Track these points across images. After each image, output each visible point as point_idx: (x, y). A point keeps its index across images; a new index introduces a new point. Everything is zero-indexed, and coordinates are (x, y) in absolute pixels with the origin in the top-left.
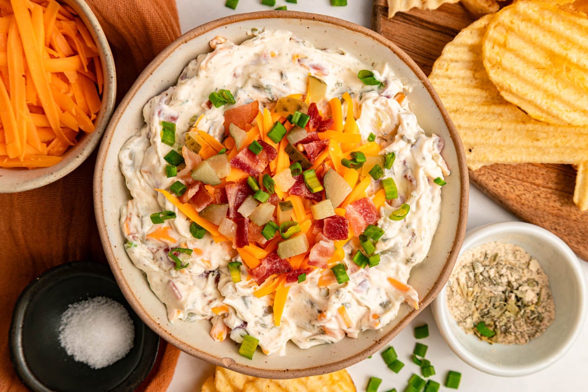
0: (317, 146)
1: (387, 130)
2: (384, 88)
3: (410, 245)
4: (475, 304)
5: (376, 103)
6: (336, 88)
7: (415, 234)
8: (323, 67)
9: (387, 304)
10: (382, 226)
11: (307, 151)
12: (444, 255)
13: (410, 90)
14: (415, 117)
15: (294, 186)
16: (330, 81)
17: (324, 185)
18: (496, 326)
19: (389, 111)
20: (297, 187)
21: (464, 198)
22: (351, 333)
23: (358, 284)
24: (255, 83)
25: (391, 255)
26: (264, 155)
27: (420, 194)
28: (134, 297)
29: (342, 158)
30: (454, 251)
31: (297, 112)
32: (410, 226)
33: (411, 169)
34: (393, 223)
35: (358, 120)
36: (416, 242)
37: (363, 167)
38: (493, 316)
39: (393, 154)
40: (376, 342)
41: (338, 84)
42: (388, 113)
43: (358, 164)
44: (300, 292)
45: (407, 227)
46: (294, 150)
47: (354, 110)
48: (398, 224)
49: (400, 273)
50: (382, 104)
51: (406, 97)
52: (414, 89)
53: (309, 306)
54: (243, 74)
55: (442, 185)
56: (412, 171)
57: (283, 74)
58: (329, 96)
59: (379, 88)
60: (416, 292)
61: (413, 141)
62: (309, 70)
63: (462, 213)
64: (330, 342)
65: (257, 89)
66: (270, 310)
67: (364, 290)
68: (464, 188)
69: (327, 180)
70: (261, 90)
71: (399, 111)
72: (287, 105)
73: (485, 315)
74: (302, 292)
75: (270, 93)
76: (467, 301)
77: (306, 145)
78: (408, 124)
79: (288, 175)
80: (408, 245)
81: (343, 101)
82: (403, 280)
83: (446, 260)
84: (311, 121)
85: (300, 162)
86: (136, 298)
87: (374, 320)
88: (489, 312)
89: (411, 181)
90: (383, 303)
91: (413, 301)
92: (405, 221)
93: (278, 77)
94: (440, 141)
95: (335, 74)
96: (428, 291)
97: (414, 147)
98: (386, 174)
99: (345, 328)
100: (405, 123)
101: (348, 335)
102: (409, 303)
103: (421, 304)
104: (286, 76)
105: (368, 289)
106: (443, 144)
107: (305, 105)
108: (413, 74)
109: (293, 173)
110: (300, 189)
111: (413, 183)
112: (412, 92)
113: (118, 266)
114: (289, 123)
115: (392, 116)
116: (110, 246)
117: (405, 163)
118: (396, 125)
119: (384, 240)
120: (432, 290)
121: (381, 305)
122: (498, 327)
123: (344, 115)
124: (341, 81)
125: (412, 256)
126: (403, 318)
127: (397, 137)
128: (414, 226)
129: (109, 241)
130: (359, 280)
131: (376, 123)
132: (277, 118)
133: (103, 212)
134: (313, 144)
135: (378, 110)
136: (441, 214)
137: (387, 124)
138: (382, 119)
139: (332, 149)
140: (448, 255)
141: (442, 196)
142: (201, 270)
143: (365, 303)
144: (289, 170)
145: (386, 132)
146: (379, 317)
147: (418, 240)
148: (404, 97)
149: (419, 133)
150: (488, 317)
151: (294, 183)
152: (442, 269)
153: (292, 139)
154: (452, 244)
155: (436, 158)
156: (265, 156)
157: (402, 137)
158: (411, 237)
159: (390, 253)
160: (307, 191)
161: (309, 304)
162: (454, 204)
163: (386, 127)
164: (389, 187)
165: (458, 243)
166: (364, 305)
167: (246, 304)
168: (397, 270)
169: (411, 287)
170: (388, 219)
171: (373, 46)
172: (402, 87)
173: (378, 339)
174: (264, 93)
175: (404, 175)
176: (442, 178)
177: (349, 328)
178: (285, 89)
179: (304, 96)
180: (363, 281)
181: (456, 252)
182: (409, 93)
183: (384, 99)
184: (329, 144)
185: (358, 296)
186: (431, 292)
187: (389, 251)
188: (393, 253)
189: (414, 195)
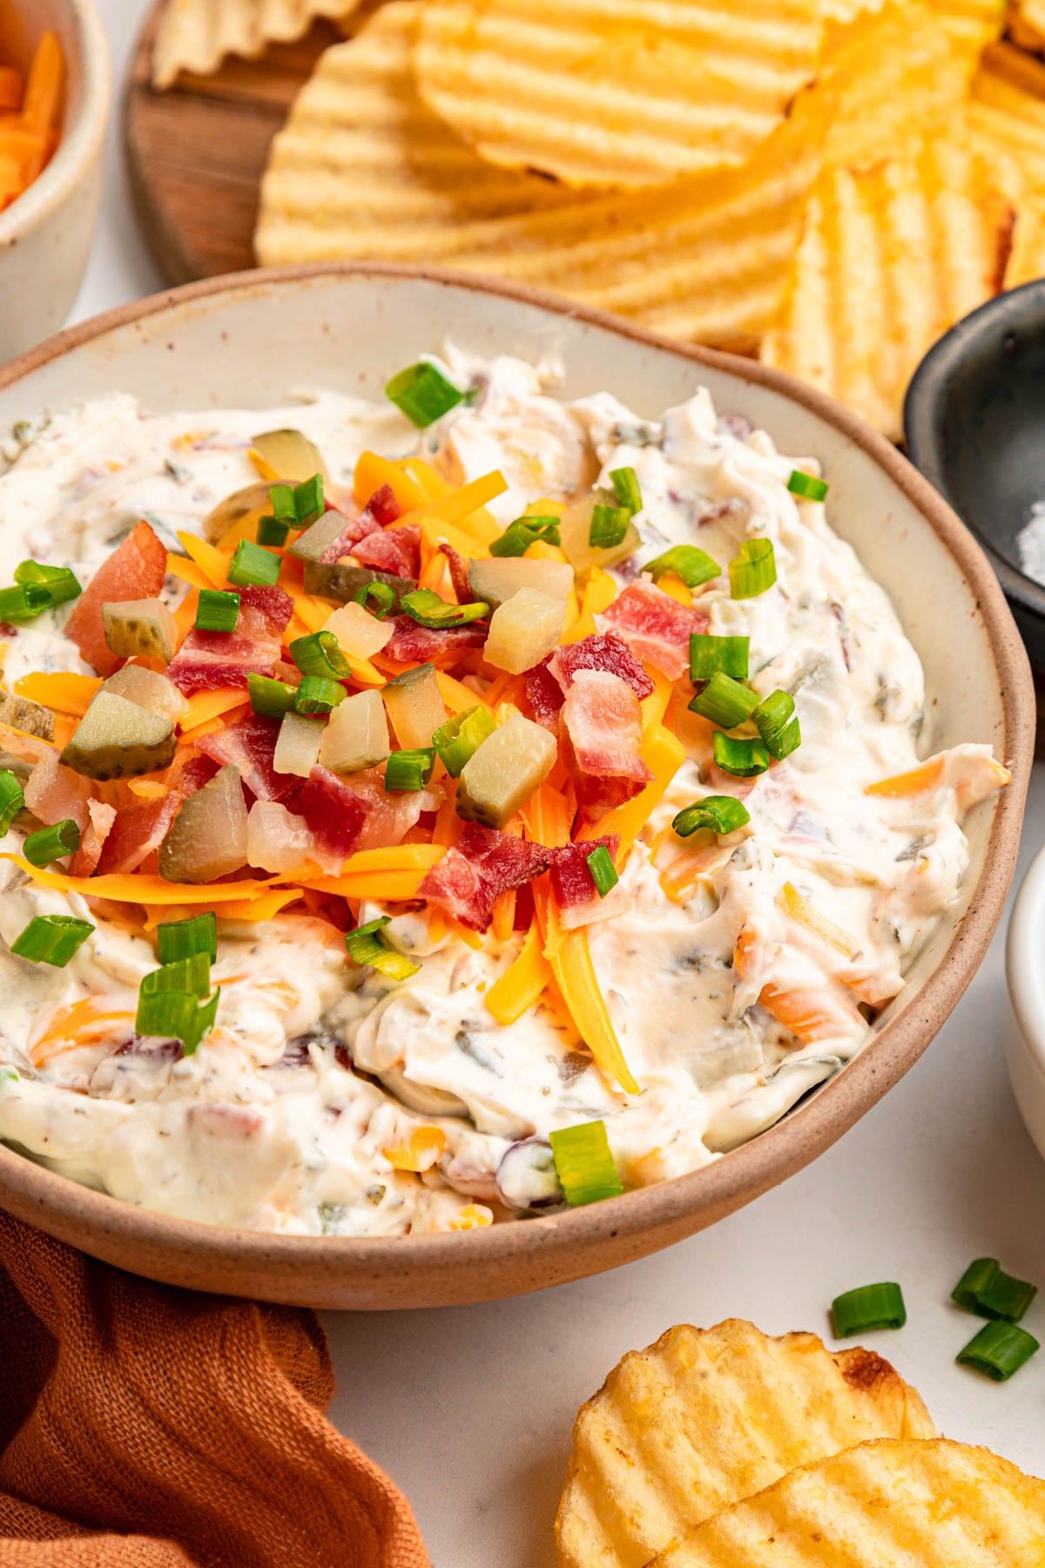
1: (567, 471)
2: (480, 394)
3: (853, 663)
7: (840, 609)
9: (916, 846)
10: (731, 631)
12: (970, 625)
19: (537, 419)
22: (874, 978)
23: (786, 826)
25: (814, 687)
26: (255, 618)
27: (772, 514)
30: (983, 593)
32: (809, 598)
33: (700, 494)
34: (754, 608)
36: (861, 642)
42: (536, 425)
44: (631, 953)
45: (804, 607)
49: (885, 754)
50: (504, 414)
52: (567, 358)
53: (688, 975)
54: (56, 539)
55: (820, 497)
56: (709, 495)
57: (174, 469)
59: (468, 405)
61: (654, 430)
66: (579, 1058)
67: (818, 838)
74: (635, 945)
80: (848, 665)
82: (903, 761)
83: (984, 631)
89: (724, 513)
90: (903, 853)
91: (976, 763)
94: (732, 424)
96: (1000, 730)
97: (668, 446)
99: (842, 964)
100: (599, 415)
102: (974, 789)
103: (1010, 763)
104: (185, 471)
105: (828, 833)
106: (743, 422)
111: (732, 509)
115: (553, 428)
117: (674, 498)
119: (765, 666)
120: (1007, 715)
125: (881, 683)
127: (602, 454)
128: (821, 593)
130: (781, 815)
131: (522, 471)
134: (379, 536)
137: (555, 456)
138: (530, 450)
140: (978, 619)
142: (275, 1046)
151: (392, 629)
152: (991, 654)
154: (966, 591)
156: (259, 620)
157: (616, 438)
158: (833, 620)
159: (808, 681)
161: (682, 972)
163: (556, 464)
167: (484, 1065)
168: (872, 750)
169: (944, 753)
170: (732, 605)
172: (530, 371)
175: (695, 521)
177: (855, 957)
178: (203, 507)
180: (796, 817)
185: (810, 854)
186: (1010, 720)
187: (800, 679)
188: (821, 679)
189: (758, 525)
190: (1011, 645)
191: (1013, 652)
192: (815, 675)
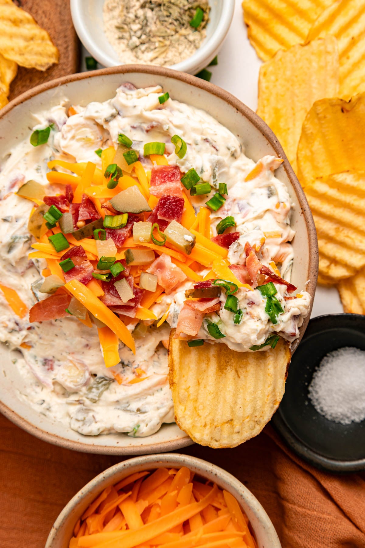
0: (85, 207)
1: (97, 135)
2: (55, 125)
3: (218, 148)
4: (172, 36)
5: (65, 137)
6: (41, 172)
7: (206, 139)
8: (14, 178)
9: (270, 191)
10: (187, 168)
11: (85, 218)
12: (238, 117)
13: (67, 100)
14: (93, 103)
15: (115, 240)
16: (31, 175)
17: (123, 212)
18: (189, 9)
19: (78, 126)
20: (117, 237)
21: (187, 80)
22: (288, 236)
23: (240, 212)
24: (6, 249)
25: (219, 169)
26: (77, 260)
27: (168, 121)
28: (173, 441)
29: (107, 187)
30: (237, 105)
31: (45, 216)
32: (196, 141)
33: (141, 123)
34: (187, 157)
35: (77, 160)
36: (215, 140)
37: (122, 168)
38: (180, 13)
39: (121, 135)
40: (302, 213)
41: (37, 170)
42: (80, 128)
43: (117, 173)
45: (197, 144)
46: (80, 231)
47: (66, 161)
48: (190, 153)
49: (243, 168)
50: (69, 131)
51: (73, 106)
52: (66, 95)
55: (168, 97)
56: (144, 123)
57: (5, 219)
58: (45, 182)
59: (53, 129)
60: (266, 157)
61: (114, 111)
62: (12, 193)
63: (202, 86)
64: (292, 261)
65: (12, 249)
67: (248, 208)
68: (177, 76)
69: (120, 208)
70: (14, 246)
71: (82, 116)
72: (36, 224)
73: (180, 23)
75: (20, 238)
76: (171, 45)
77: (80, 218)
78: (97, 112)
79: (102, 244)
80: (217, 150)
81: (54, 169)
82: (251, 166)
83: (244, 117)
84: (60, 206)
85: (94, 229)
86: (175, 440)
87: (280, 207)
88: (176, 20)
89: (152, 127)
90: (268, 194)
91: (273, 162)
92: (190, 144)
93: (7, 225)
94: (125, 87)
95: (27, 169)
96: (269, 145)
97: (121, 113)
98: (138, 150)
100: (95, 115)
101: (290, 241)
102: (275, 167)
103: (280, 156)
104: (8, 217)
105: (248, 204)
106: (129, 84)
107: (43, 206)
108: (50, 92)
109: (102, 239)
110: (120, 235)
111: (154, 125)
112: (69, 98)
113: (137, 447)
114: (55, 228)
115: (84, 126)
116: (115, 447)
117: (133, 127)
118: (94, 124)
119: (202, 171)
120: (269, 141)
121: (269, 197)
122: (190, 6)
123: (69, 172)
124: (35, 166)
125: (229, 149)
126: (288, 179)
127: (105, 127)
128: (199, 138)
129: (110, 447)
130: (236, 209)
131: (86, 144)
132: (46, 238)
133: (78, 443)
134: (81, 210)
135: (73, 138)
136: (199, 108)
137: (90, 133)
138: (84, 137)
139: (94, 194)
140: (239, 114)
141: (181, 102)
143: (260, 211)
144: (98, 241)
145: (98, 136)
146: (279, 202)
147: (215, 138)
148: (73, 109)
149: (109, 104)
150: (182, 19)
151: (112, 240)
152: (251, 124)
153: (69, 229)
154: (230, 106)
155: (140, 95)
157: (107, 121)
158: (208, 144)
159: (216, 169)
160: (124, 229)
162: (192, 92)
163: (93, 135)
164: (151, 149)
165: (230, 100)
166: (262, 213)
168: (239, 169)
169: (260, 160)
170: (182, 160)
171: (9, 121)
172: (60, 106)
173: (301, 211)
174: (18, 244)
175: (145, 132)
176: (161, 95)
177: (282, 236)
178: (21, 222)
179: (35, 206)
180: (238, 206)
181: (238, 104)
182: (69, 102)
183: (64, 128)
184: (87, 196)
185: (251, 216)
186: (271, 142)
187: (214, 170)
188: (219, 166)
189: (167, 128)
190: (256, 119)
191: (258, 121)
192: (217, 166)
